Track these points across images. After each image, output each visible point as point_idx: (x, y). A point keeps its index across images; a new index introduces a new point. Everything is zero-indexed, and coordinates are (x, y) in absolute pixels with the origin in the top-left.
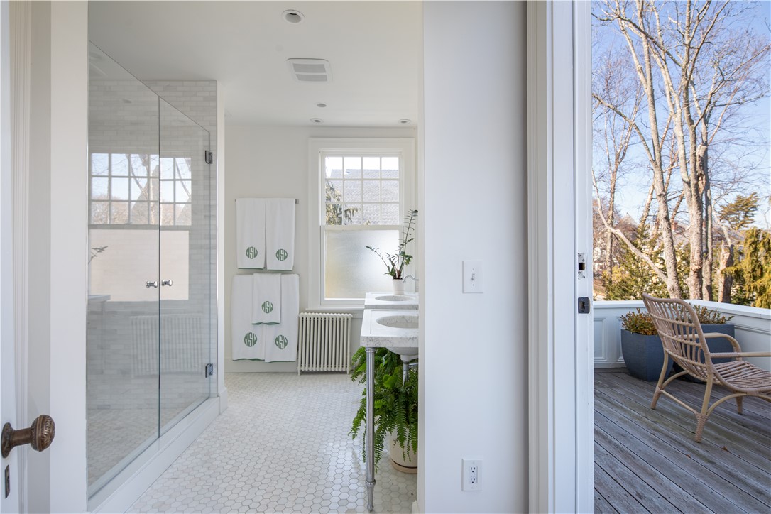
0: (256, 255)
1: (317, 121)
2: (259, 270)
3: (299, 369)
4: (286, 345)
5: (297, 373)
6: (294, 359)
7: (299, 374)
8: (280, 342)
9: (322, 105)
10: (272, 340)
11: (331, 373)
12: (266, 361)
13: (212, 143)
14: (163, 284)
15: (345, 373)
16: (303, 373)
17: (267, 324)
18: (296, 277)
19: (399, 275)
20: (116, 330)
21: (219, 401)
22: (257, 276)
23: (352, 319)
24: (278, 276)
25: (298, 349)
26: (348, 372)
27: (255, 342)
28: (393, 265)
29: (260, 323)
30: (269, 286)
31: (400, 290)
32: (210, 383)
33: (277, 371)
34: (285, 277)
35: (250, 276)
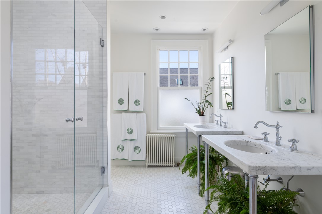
0: (123, 103)
1: (157, 30)
2: (125, 111)
3: (147, 164)
4: (140, 151)
5: (146, 166)
6: (144, 159)
7: (147, 167)
8: (137, 150)
9: (163, 17)
10: (132, 149)
11: (164, 166)
12: (129, 160)
13: (104, 35)
14: (77, 120)
15: (172, 166)
16: (149, 166)
17: (130, 140)
18: (144, 114)
19: (203, 114)
20: (47, 146)
21: (109, 189)
22: (124, 114)
23: (175, 137)
24: (136, 114)
25: (146, 154)
26: (173, 166)
27: (123, 150)
28: (199, 108)
29: (126, 140)
30: (130, 119)
31: (204, 122)
32: (103, 178)
33: (135, 165)
34: (139, 114)
35: (120, 114)
